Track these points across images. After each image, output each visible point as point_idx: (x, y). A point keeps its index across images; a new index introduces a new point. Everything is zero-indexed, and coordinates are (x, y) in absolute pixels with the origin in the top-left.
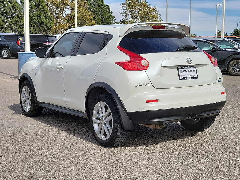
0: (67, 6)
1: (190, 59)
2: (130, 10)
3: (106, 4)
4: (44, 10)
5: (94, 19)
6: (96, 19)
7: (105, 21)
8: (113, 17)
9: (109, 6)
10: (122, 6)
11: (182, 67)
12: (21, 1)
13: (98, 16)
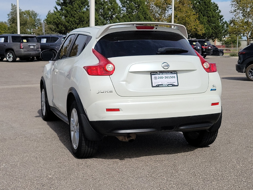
0: (170, 6)
1: (167, 64)
2: (241, 8)
3: (214, 2)
4: (144, 11)
5: (199, 19)
6: (201, 19)
7: (211, 21)
8: (222, 17)
9: (217, 5)
10: (232, 3)
11: (157, 73)
12: (121, 2)
13: (203, 16)
